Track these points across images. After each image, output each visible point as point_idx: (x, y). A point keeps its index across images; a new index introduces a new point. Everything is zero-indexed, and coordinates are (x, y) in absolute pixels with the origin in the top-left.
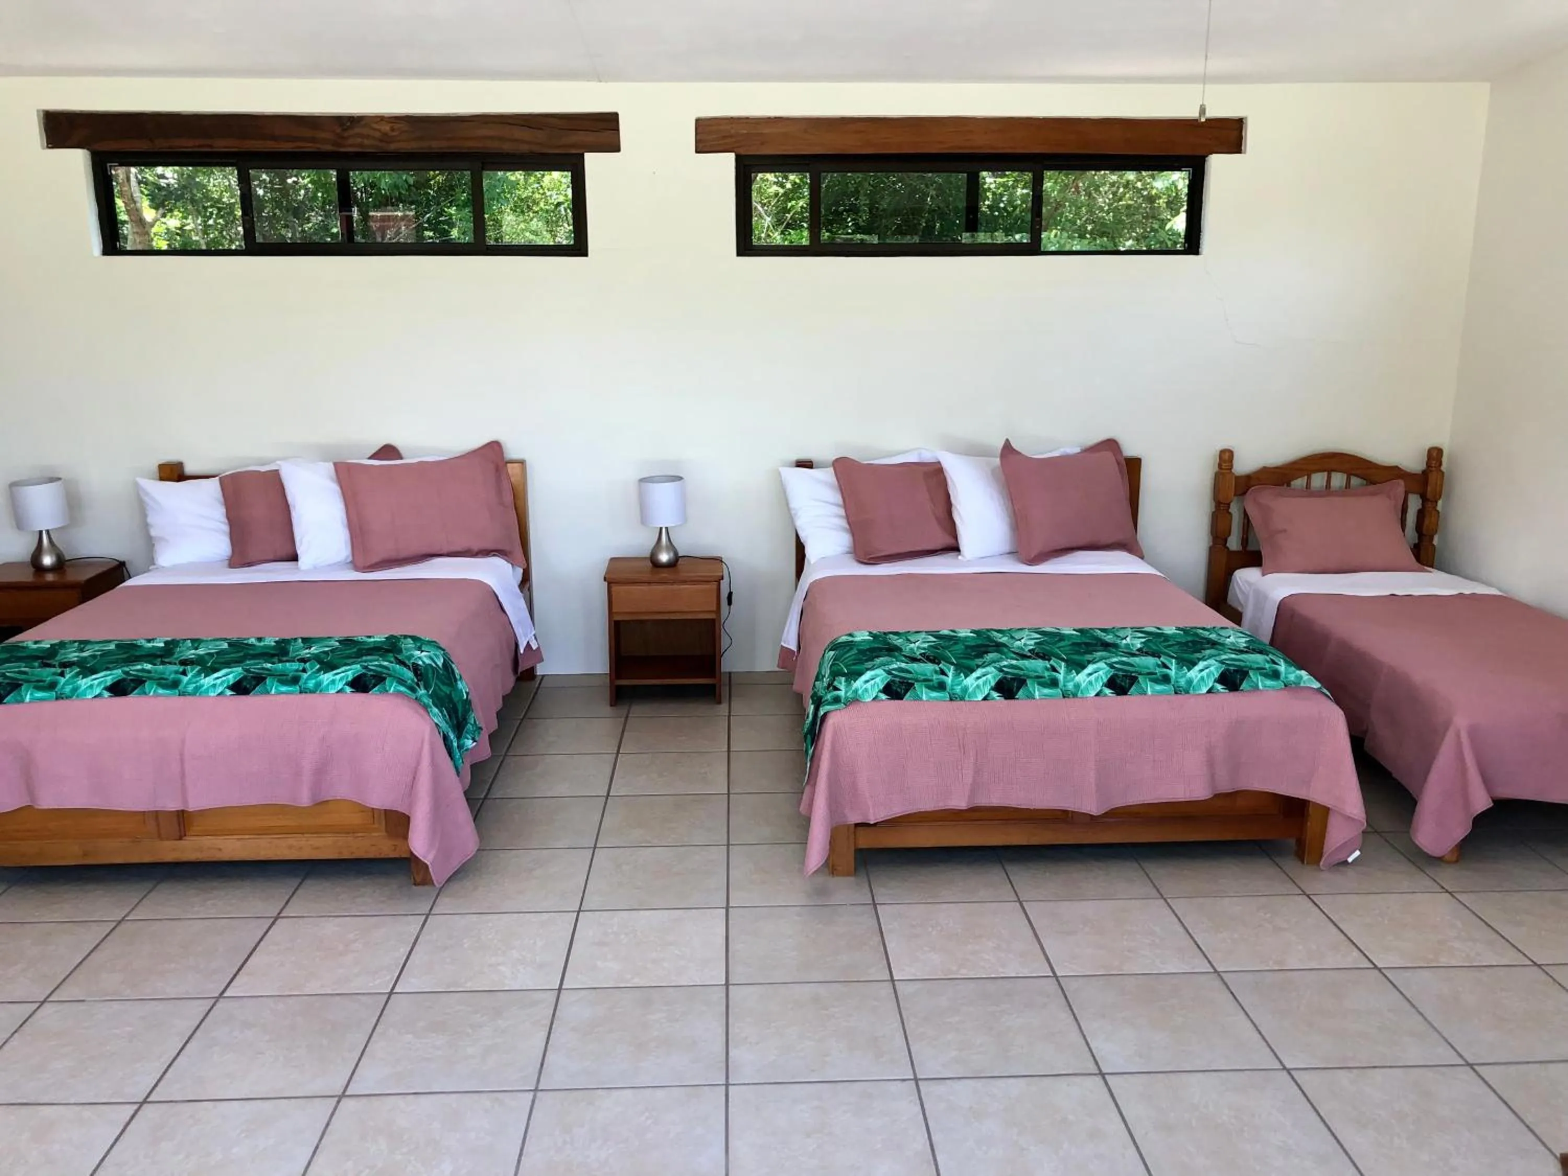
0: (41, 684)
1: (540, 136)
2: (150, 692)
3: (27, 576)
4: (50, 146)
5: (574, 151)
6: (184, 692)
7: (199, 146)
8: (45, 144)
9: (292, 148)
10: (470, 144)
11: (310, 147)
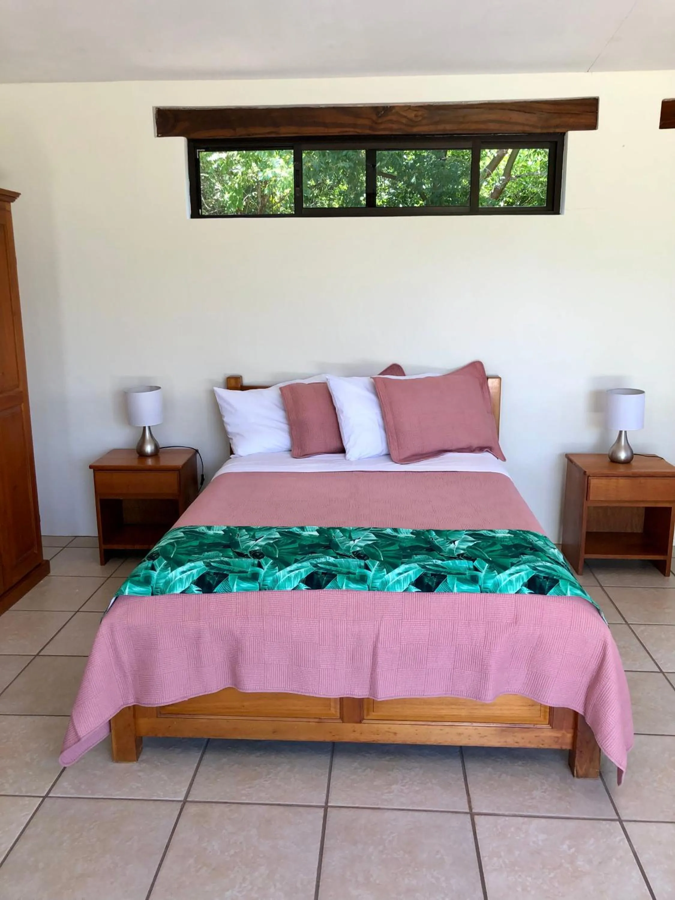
0: (244, 574)
1: (533, 119)
2: (342, 587)
3: (132, 461)
4: (159, 135)
5: (558, 130)
6: (372, 587)
7: (269, 133)
8: (156, 134)
9: (339, 133)
10: (474, 127)
11: (351, 131)
